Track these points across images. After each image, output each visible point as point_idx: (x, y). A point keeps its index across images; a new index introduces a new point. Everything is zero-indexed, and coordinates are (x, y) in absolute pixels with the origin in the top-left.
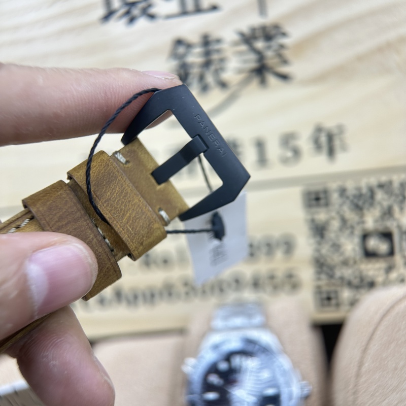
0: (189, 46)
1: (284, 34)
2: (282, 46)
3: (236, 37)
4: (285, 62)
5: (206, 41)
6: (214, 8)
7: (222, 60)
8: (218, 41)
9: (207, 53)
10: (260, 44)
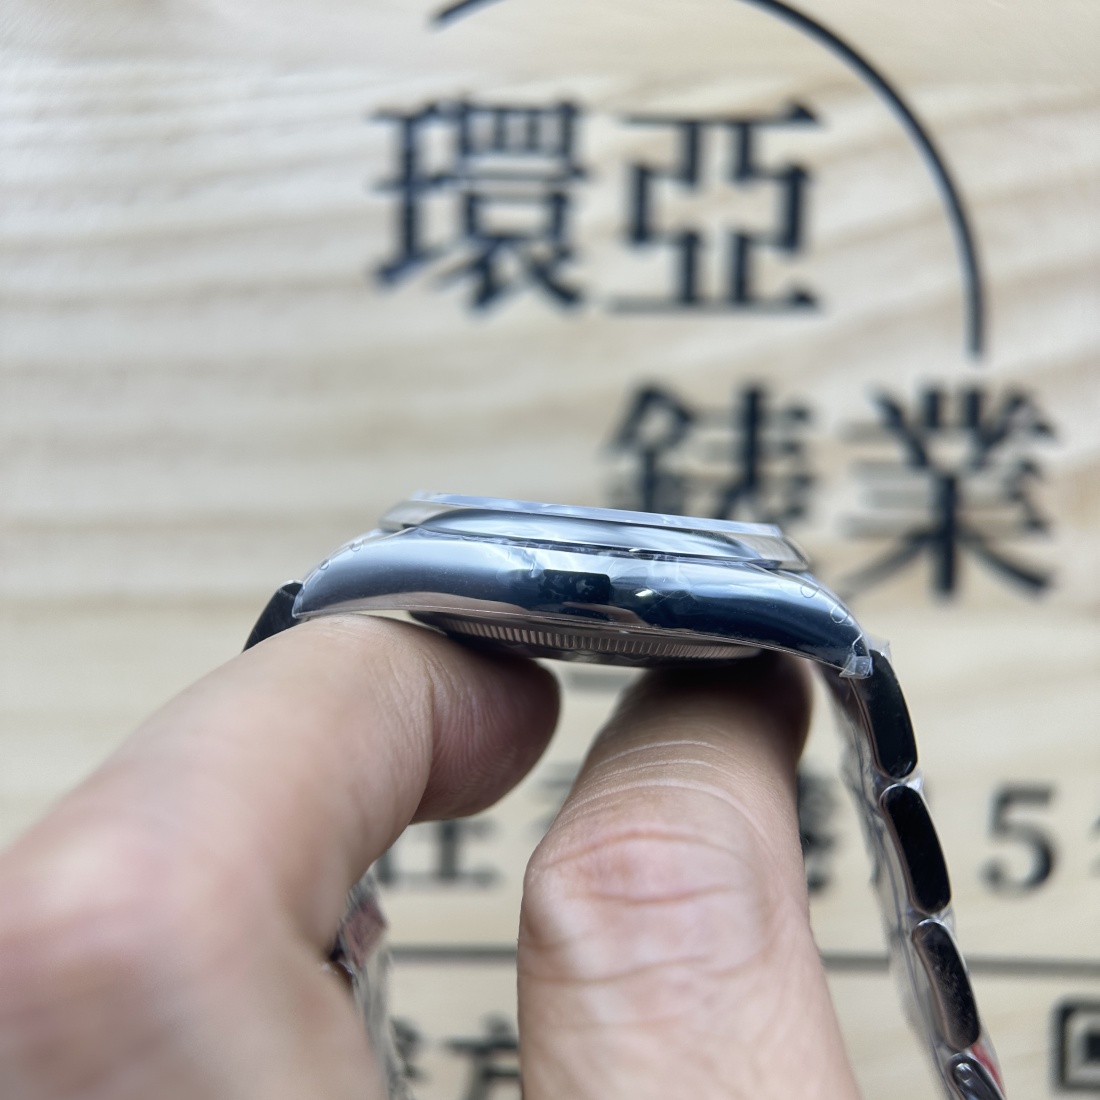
0: (685, 418)
1: (1043, 429)
2: (1029, 468)
3: (869, 413)
4: (1036, 524)
5: (753, 408)
6: (802, 300)
7: (803, 482)
8: (800, 415)
9: (751, 452)
10: (951, 451)
